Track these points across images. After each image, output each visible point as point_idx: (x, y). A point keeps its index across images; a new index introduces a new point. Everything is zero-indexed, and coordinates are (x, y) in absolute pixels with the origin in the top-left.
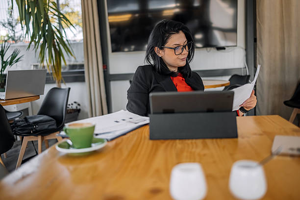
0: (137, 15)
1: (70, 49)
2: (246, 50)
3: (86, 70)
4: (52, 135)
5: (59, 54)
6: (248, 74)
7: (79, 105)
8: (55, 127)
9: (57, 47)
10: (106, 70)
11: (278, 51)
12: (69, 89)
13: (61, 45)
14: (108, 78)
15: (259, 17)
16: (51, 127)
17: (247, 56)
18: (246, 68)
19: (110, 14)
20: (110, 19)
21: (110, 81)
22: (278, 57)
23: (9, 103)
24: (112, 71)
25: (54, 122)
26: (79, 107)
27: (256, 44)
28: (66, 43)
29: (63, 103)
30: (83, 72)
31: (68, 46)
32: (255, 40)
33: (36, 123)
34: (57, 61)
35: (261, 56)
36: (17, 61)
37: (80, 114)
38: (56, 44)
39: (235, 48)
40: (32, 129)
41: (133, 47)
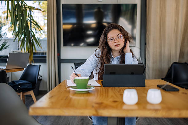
0: (75, 26)
1: (39, 43)
2: (140, 49)
3: (47, 56)
4: (28, 92)
5: (32, 45)
6: (141, 62)
7: (41, 76)
8: (31, 87)
9: (31, 41)
10: (59, 56)
11: (158, 50)
12: (40, 66)
13: (34, 40)
14: (60, 61)
15: (148, 31)
16: (29, 87)
17: (141, 52)
18: (140, 59)
19: (64, 24)
20: (63, 27)
21: (61, 63)
22: (158, 54)
23: (8, 71)
24: (63, 57)
25: (31, 84)
26: (41, 78)
27: (146, 46)
28: (37, 39)
30: (46, 57)
31: (38, 41)
32: (146, 44)
33: (20, 84)
34: (30, 50)
35: (149, 53)
36: (5, 48)
37: (41, 82)
38: (31, 39)
39: (134, 47)
40: (18, 88)
41: (72, 45)
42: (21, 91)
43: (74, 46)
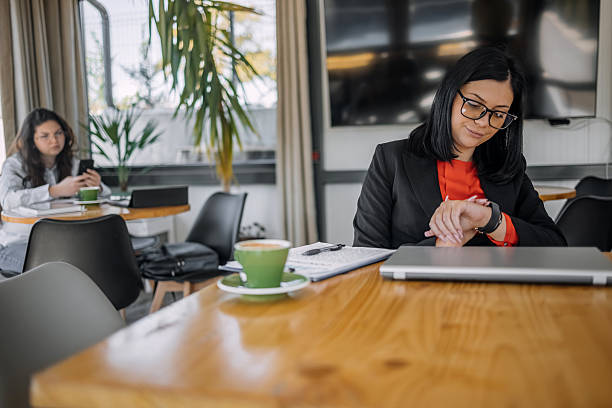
0: (385, 55)
1: (251, 120)
3: (278, 161)
5: (229, 128)
7: (263, 229)
8: (215, 266)
9: (227, 116)
10: (317, 162)
12: (246, 195)
13: (233, 113)
14: (322, 178)
16: (208, 267)
19: (330, 54)
20: (329, 64)
21: (324, 183)
24: (331, 164)
25: (214, 257)
26: (262, 234)
28: (244, 108)
29: (233, 224)
30: (273, 166)
31: (247, 114)
33: (181, 257)
34: (225, 143)
36: (153, 141)
38: (225, 109)
39: (592, 120)
40: (174, 269)
41: (373, 119)
42: (187, 279)
43: (378, 123)
